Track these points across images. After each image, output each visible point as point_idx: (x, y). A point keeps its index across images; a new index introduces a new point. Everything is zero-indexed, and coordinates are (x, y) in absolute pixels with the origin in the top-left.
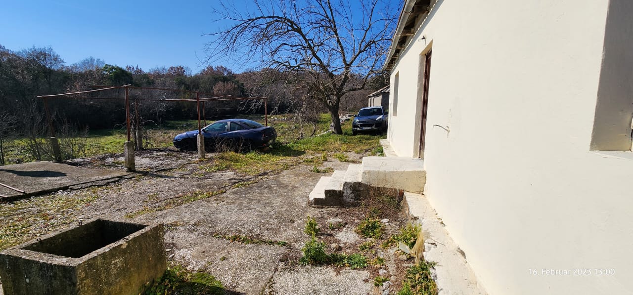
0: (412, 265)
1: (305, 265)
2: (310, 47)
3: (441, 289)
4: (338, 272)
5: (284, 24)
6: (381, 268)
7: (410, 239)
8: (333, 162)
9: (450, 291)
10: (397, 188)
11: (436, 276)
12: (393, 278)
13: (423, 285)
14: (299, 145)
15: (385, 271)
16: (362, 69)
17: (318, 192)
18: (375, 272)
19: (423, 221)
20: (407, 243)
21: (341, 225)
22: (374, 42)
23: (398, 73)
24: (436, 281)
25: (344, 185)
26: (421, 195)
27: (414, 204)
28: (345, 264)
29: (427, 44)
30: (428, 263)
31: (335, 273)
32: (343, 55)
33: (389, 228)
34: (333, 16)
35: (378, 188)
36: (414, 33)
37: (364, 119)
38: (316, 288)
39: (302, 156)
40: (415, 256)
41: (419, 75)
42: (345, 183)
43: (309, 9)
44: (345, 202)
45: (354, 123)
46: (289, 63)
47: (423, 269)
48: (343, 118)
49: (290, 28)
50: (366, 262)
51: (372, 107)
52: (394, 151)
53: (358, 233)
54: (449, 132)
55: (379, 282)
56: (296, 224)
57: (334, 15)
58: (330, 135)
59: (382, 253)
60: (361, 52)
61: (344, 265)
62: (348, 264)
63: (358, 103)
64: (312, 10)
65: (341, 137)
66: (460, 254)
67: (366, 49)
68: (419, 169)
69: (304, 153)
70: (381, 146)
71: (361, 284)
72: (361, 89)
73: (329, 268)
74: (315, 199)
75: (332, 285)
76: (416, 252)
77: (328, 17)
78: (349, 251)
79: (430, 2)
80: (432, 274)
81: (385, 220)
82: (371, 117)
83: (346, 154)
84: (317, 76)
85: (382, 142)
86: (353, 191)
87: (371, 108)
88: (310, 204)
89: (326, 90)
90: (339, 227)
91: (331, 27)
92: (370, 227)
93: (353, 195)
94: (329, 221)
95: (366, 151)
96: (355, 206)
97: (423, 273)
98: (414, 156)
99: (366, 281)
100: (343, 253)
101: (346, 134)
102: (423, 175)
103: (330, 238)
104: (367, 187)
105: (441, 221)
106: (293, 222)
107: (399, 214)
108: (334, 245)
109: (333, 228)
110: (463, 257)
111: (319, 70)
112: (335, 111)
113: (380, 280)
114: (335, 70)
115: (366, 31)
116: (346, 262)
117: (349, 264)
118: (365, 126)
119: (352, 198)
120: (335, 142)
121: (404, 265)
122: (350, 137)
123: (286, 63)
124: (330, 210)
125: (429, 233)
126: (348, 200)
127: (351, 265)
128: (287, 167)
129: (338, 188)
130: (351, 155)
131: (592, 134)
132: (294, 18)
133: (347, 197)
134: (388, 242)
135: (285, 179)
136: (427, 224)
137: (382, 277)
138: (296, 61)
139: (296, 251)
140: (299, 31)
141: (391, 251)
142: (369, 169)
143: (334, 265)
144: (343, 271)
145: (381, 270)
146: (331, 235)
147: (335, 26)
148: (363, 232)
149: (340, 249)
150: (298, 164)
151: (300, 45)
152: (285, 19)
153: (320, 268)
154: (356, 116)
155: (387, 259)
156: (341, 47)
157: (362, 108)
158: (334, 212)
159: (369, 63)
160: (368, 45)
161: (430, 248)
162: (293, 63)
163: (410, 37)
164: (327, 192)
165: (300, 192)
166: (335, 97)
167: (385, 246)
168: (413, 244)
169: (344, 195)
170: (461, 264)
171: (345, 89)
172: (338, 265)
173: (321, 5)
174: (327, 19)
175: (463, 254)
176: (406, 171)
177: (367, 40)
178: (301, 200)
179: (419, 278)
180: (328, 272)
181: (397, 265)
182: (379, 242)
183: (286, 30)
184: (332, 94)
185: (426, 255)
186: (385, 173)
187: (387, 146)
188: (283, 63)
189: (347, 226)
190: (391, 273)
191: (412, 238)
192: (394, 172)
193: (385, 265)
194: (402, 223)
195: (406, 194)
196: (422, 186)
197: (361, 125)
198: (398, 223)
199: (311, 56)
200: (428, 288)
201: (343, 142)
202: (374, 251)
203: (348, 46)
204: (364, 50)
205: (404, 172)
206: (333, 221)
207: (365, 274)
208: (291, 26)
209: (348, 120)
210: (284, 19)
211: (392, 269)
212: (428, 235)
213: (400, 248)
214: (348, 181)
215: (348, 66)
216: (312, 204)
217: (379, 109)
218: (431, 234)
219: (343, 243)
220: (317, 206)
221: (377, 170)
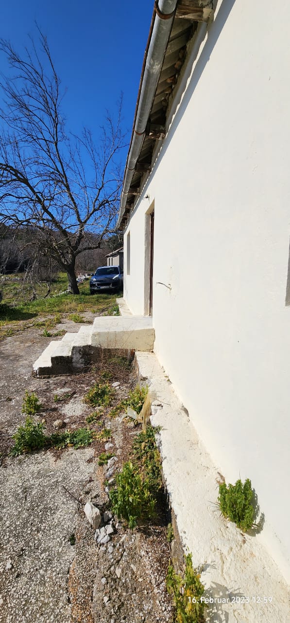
0: (139, 432)
1: (18, 456)
2: (39, 201)
3: (165, 458)
4: (58, 457)
5: (6, 172)
6: (107, 442)
7: (137, 403)
8: (68, 324)
9: (173, 458)
10: (128, 348)
11: (160, 442)
12: (119, 452)
13: (149, 454)
14: (31, 307)
15: (111, 445)
16: (96, 227)
17: (44, 361)
18: (100, 448)
19: (152, 380)
20: (134, 408)
21: (68, 396)
22: (107, 202)
23: (129, 232)
24: (160, 447)
25: (73, 349)
26: (150, 353)
27: (144, 364)
28: (68, 444)
29: (151, 203)
30: (154, 428)
31: (54, 459)
32: (77, 212)
33: (119, 392)
34: (63, 170)
35: (109, 350)
36: (140, 193)
37: (102, 278)
38: (28, 484)
39: (33, 319)
40: (141, 422)
41: (145, 234)
42: (74, 348)
43: (36, 159)
44: (74, 368)
45: (91, 282)
46: (16, 216)
47: (149, 436)
48: (80, 277)
49: (14, 177)
50: (92, 437)
51: (111, 266)
52: (129, 310)
53: (86, 402)
54: (171, 289)
55: (104, 460)
56: (13, 403)
57: (65, 169)
58: (66, 295)
59: (109, 423)
60: (95, 210)
61: (66, 446)
62: (70, 443)
63: (98, 262)
64: (40, 161)
65: (77, 296)
66: (184, 412)
67: (100, 208)
68: (148, 328)
69: (35, 315)
70: (117, 305)
71: (83, 466)
72: (96, 248)
73: (48, 453)
74: (40, 369)
75: (49, 476)
76: (142, 417)
77: (58, 171)
78: (74, 426)
79: (151, 161)
80: (157, 441)
81: (116, 384)
82: (108, 276)
83: (82, 315)
84: (50, 233)
85: (119, 300)
86: (84, 355)
87: (109, 267)
88: (34, 375)
89: (59, 248)
90: (65, 399)
91: (62, 182)
92: (99, 394)
93: (83, 360)
94: (55, 392)
95: (103, 310)
96: (86, 372)
97: (148, 441)
98: (145, 314)
99: (90, 461)
100: (67, 431)
101: (83, 293)
102: (152, 333)
103: (55, 413)
104: (98, 350)
105: (167, 379)
106: (11, 400)
107: (131, 376)
108: (56, 423)
109: (58, 401)
110: (186, 415)
111: (51, 226)
112: (71, 270)
113: (105, 457)
114: (69, 227)
115: (100, 190)
116: (68, 442)
117: (72, 443)
118: (102, 285)
119: (82, 363)
120: (71, 302)
121: (131, 433)
122: (87, 296)
123: (13, 216)
124: (57, 379)
125: (156, 394)
126: (79, 365)
127: (74, 444)
128: (11, 333)
129: (67, 353)
130: (87, 315)
131: (287, 289)
132: (19, 167)
133: (77, 362)
134: (117, 409)
135: (8, 347)
136: (154, 386)
137: (108, 454)
138: (25, 215)
139: (9, 439)
140: (26, 181)
141: (119, 419)
142: (99, 331)
143: (53, 448)
144: (65, 455)
145: (107, 444)
146: (55, 410)
147: (67, 181)
148: (92, 401)
149: (64, 425)
150: (26, 328)
151: (27, 197)
152: (7, 166)
153: (36, 455)
154: (93, 275)
155: (114, 430)
156: (75, 203)
157: (99, 267)
158: (61, 381)
159: (103, 222)
160: (102, 204)
161: (156, 411)
162: (21, 217)
163: (138, 196)
164: (54, 360)
165: (25, 362)
166: (70, 255)
167: (114, 415)
168: (141, 408)
169: (73, 360)
170: (185, 424)
171: (80, 247)
172: (59, 448)
173: (50, 156)
174: (56, 172)
175: (186, 411)
176: (136, 329)
177: (101, 199)
178: (24, 371)
179: (145, 447)
180: (46, 460)
181: (124, 435)
182: (109, 409)
183: (10, 179)
184: (67, 252)
185: (152, 420)
186: (115, 334)
187: (123, 305)
188: (9, 217)
189: (75, 396)
190: (118, 446)
191: (140, 402)
192: (124, 332)
193: (112, 438)
194: (132, 385)
195: (137, 353)
196: (151, 344)
197: (98, 284)
198: (129, 385)
199: (43, 211)
200: (153, 458)
201: (81, 301)
202: (101, 421)
203: (81, 204)
204: (99, 209)
205: (133, 331)
206: (60, 391)
207: (90, 452)
208: (15, 175)
209: (87, 279)
210: (5, 165)
211: (118, 440)
212: (155, 396)
213: (128, 414)
214: (77, 345)
215: (82, 224)
216: (37, 375)
217: (115, 268)
218: (158, 394)
219: (68, 418)
220: (43, 376)
221: (106, 331)
